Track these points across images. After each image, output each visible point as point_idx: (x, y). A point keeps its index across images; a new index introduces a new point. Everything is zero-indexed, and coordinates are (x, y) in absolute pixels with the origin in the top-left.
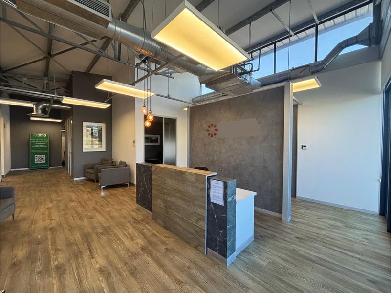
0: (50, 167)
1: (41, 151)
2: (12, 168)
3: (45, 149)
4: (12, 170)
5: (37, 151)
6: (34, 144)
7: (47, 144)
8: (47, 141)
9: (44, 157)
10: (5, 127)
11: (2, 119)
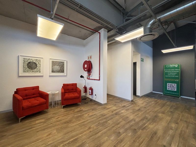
0: (181, 96)
1: (173, 80)
2: (153, 91)
3: (176, 78)
4: (153, 92)
5: (169, 80)
6: (167, 74)
7: (178, 73)
8: (178, 71)
9: (175, 85)
10: (142, 60)
11: (140, 54)
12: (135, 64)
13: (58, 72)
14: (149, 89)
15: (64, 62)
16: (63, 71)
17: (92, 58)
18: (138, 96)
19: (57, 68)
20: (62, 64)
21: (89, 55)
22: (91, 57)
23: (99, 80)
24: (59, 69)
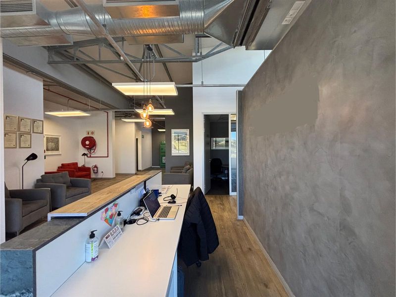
2: (152, 166)
5: (164, 154)
6: (162, 149)
10: (143, 137)
11: (141, 132)
12: (137, 139)
13: (52, 150)
14: (149, 164)
15: (58, 138)
16: (58, 150)
17: (95, 133)
18: (140, 171)
19: (51, 145)
20: (57, 140)
21: (90, 130)
22: (93, 133)
23: (108, 157)
24: (54, 146)
